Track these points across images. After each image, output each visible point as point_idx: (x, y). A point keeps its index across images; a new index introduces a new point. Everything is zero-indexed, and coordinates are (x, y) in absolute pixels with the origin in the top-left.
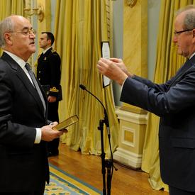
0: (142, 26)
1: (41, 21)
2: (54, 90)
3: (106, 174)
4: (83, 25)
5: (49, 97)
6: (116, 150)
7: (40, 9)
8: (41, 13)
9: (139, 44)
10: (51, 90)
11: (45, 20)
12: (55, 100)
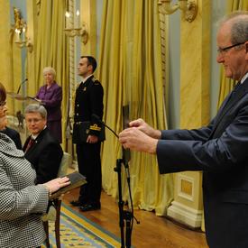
0: (203, 47)
1: (85, 43)
2: (95, 127)
3: (125, 228)
4: (132, 47)
5: (90, 137)
6: (171, 205)
7: (83, 29)
8: (85, 34)
9: (200, 70)
10: (92, 128)
11: (89, 43)
12: (96, 140)
